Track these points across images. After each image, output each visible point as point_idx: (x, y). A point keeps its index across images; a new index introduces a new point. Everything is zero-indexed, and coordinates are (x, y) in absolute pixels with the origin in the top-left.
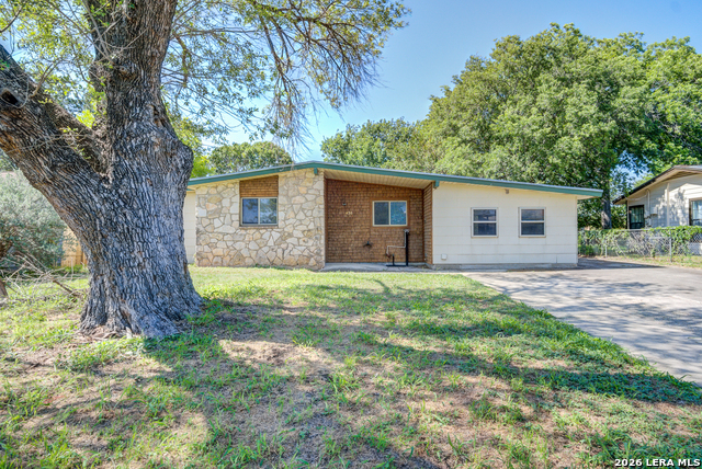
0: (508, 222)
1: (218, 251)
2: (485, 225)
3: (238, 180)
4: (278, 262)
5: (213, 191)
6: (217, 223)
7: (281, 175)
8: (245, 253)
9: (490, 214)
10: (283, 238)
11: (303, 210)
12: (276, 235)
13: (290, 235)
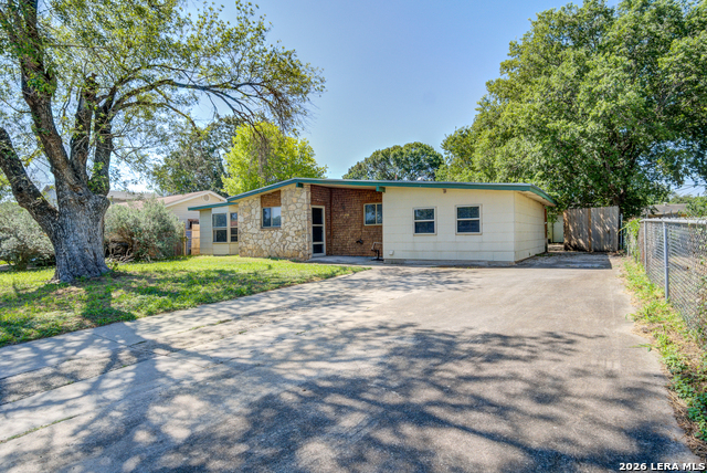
0: (446, 220)
1: (250, 246)
2: (425, 223)
3: (259, 195)
4: (281, 254)
5: (247, 204)
6: (249, 226)
7: (282, 189)
8: (263, 248)
9: (430, 213)
10: (284, 237)
11: (295, 215)
12: (280, 234)
13: (288, 235)
